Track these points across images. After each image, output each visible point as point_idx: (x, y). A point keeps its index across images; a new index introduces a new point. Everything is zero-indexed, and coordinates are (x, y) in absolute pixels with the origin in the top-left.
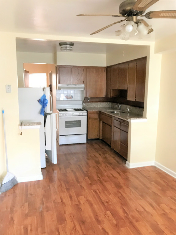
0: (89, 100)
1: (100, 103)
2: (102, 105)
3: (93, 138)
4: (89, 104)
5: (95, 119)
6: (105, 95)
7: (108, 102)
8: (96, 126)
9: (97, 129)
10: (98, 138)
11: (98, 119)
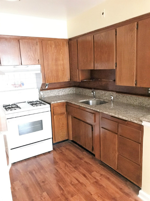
0: (47, 87)
1: (62, 89)
2: (65, 91)
3: (61, 140)
4: (48, 92)
5: (62, 114)
6: (69, 78)
7: (72, 88)
8: (63, 124)
9: (65, 128)
10: (67, 138)
11: (66, 113)
